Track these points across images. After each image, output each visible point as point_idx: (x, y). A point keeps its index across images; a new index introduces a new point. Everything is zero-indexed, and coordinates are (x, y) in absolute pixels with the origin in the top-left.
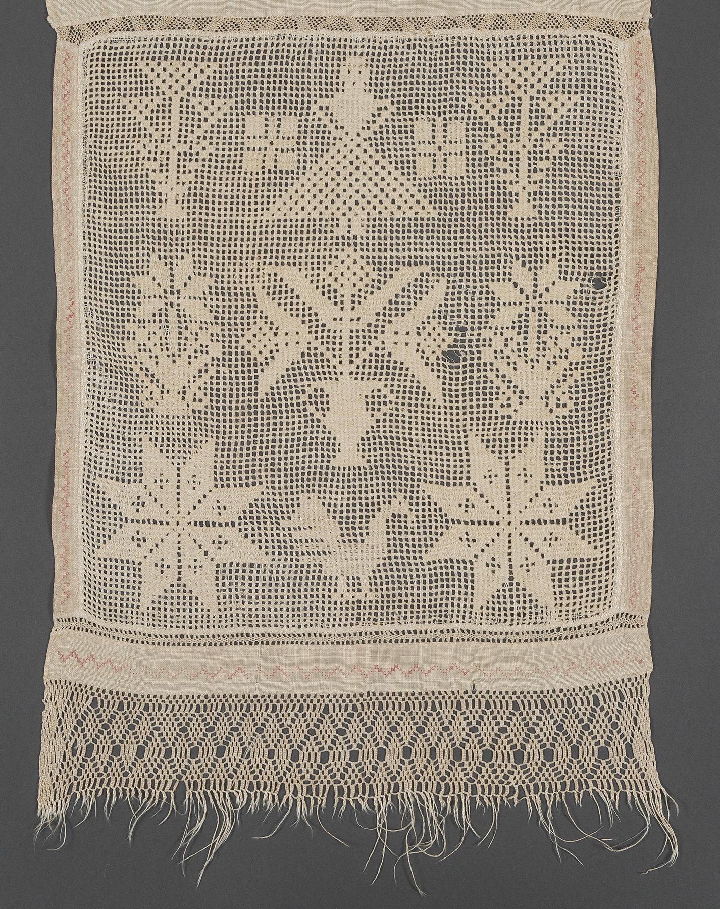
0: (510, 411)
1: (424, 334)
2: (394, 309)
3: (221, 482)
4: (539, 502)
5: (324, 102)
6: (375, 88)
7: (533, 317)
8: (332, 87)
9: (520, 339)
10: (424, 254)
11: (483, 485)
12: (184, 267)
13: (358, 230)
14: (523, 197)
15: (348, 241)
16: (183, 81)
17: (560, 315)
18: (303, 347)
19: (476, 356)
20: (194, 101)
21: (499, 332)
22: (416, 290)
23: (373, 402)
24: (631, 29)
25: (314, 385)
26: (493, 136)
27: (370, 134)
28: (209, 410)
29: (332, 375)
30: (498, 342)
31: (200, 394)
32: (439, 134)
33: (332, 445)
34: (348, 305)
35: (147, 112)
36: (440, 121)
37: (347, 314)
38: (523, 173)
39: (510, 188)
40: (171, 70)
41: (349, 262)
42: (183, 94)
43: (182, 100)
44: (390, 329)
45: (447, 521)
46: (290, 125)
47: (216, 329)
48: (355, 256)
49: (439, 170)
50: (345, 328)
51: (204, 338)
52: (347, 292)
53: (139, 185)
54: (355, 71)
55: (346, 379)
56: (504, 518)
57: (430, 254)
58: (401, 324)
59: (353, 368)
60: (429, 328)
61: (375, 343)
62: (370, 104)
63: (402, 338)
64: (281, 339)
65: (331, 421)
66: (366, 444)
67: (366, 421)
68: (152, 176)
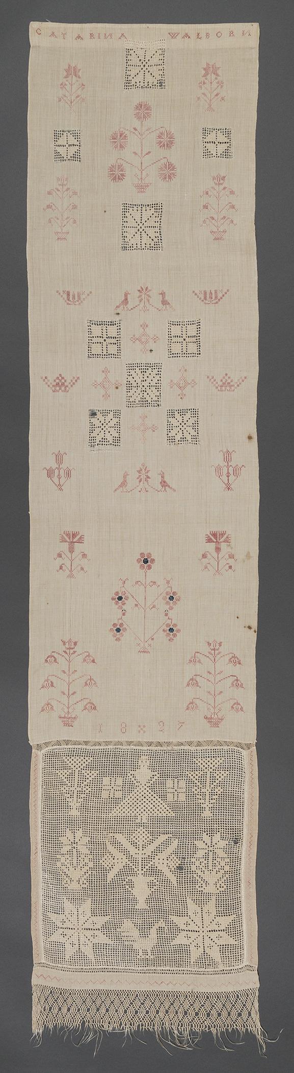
0: (202, 889)
1: (170, 860)
2: (158, 850)
3: (94, 914)
4: (214, 923)
5: (132, 772)
6: (152, 768)
7: (211, 854)
8: (135, 767)
9: (206, 862)
10: (170, 830)
11: (193, 917)
12: (79, 834)
13: (144, 821)
14: (207, 809)
16: (80, 764)
17: (221, 853)
18: (124, 864)
19: (189, 868)
20: (83, 771)
21: (198, 859)
22: (167, 843)
23: (151, 885)
24: (248, 746)
25: (128, 878)
26: (196, 786)
27: (150, 785)
28: (89, 887)
29: (135, 874)
30: (197, 863)
31: (85, 882)
32: (176, 785)
33: (135, 900)
34: (141, 849)
35: (66, 776)
36: (176, 780)
37: (141, 852)
38: (207, 800)
39: (202, 805)
40: (75, 760)
41: (141, 832)
42: (79, 769)
43: (79, 771)
44: (157, 858)
45: (180, 930)
46: (120, 781)
47: (91, 857)
48: (144, 830)
49: (176, 799)
50: (140, 857)
51: (86, 860)
52: (141, 843)
53: (62, 803)
54: (144, 761)
55: (140, 876)
56: (201, 929)
57: (172, 830)
58: (160, 856)
59: (143, 872)
60: (171, 857)
61: (151, 863)
62: (150, 773)
63: (161, 861)
64: (116, 861)
65: (135, 892)
66: (148, 901)
67: (148, 892)
68: (67, 800)
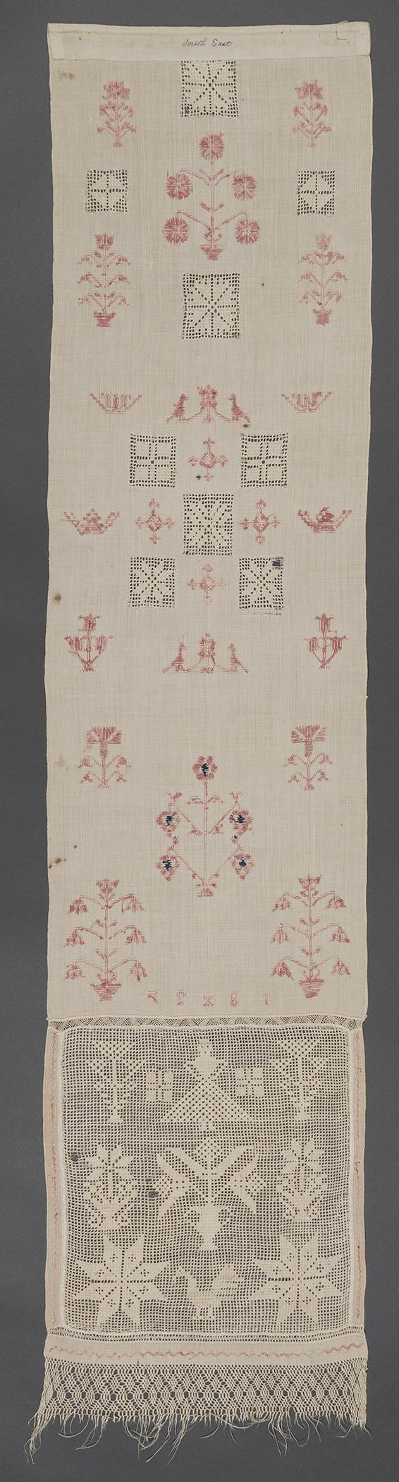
15: (206, 1134)
